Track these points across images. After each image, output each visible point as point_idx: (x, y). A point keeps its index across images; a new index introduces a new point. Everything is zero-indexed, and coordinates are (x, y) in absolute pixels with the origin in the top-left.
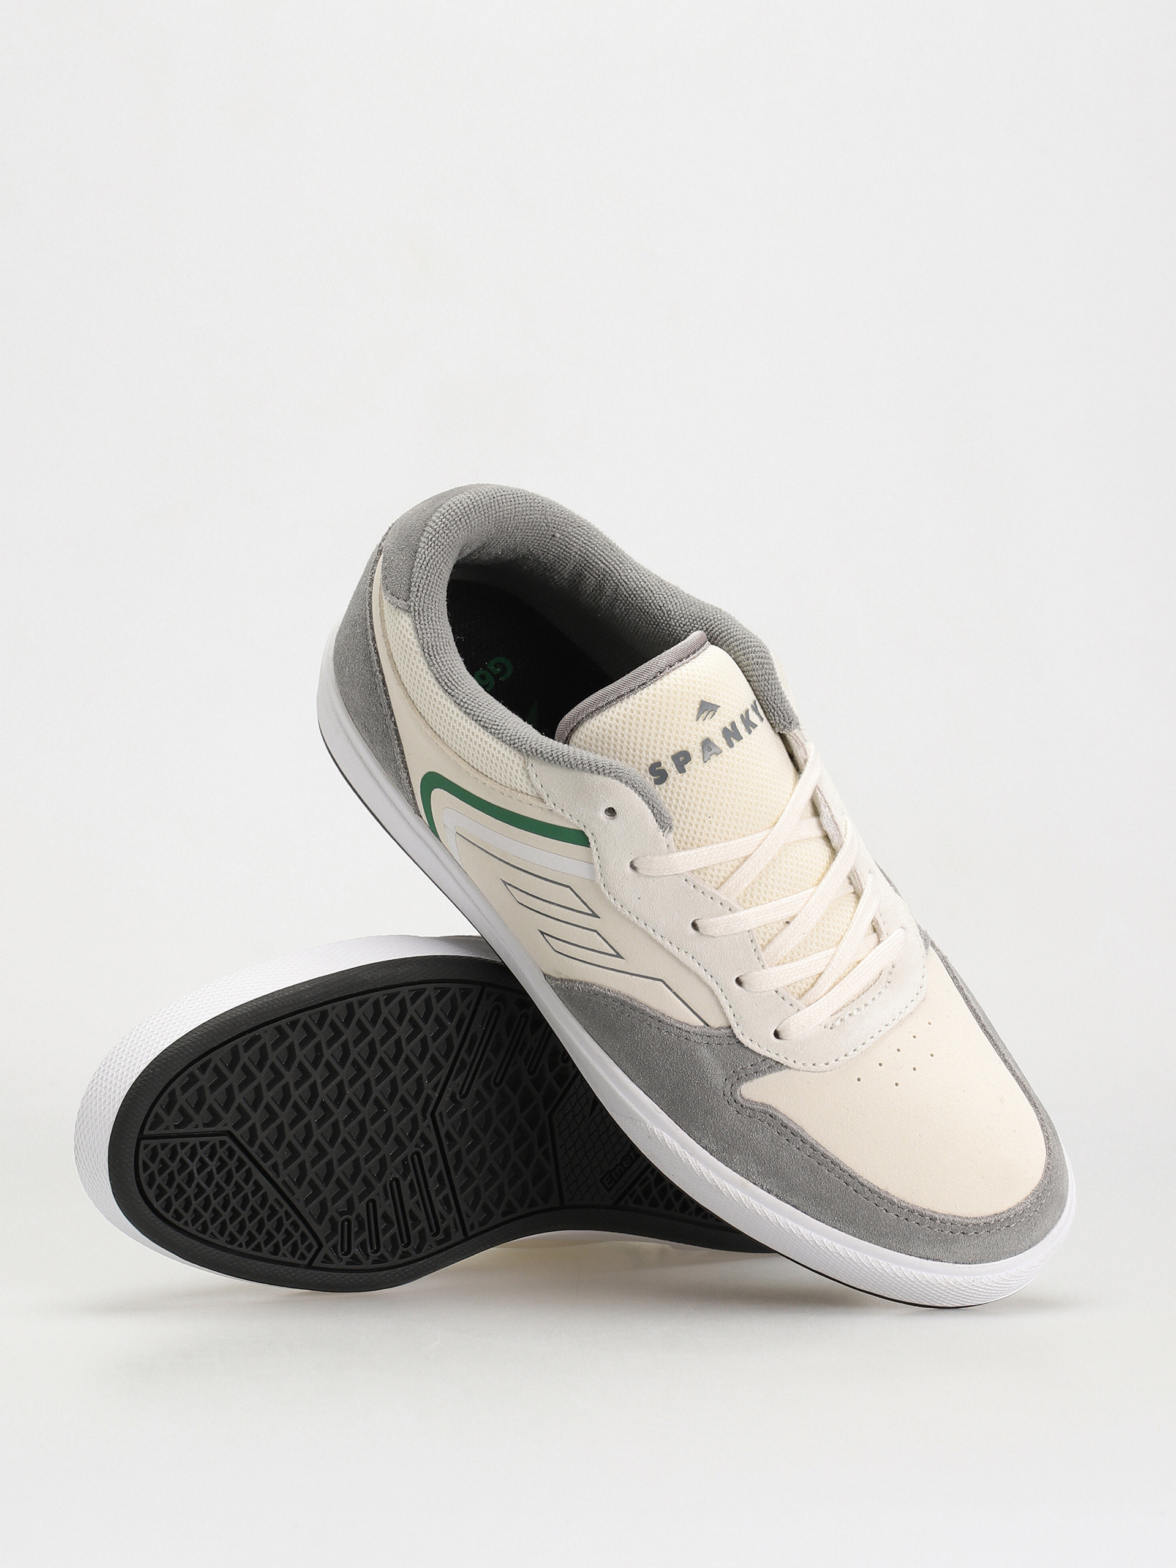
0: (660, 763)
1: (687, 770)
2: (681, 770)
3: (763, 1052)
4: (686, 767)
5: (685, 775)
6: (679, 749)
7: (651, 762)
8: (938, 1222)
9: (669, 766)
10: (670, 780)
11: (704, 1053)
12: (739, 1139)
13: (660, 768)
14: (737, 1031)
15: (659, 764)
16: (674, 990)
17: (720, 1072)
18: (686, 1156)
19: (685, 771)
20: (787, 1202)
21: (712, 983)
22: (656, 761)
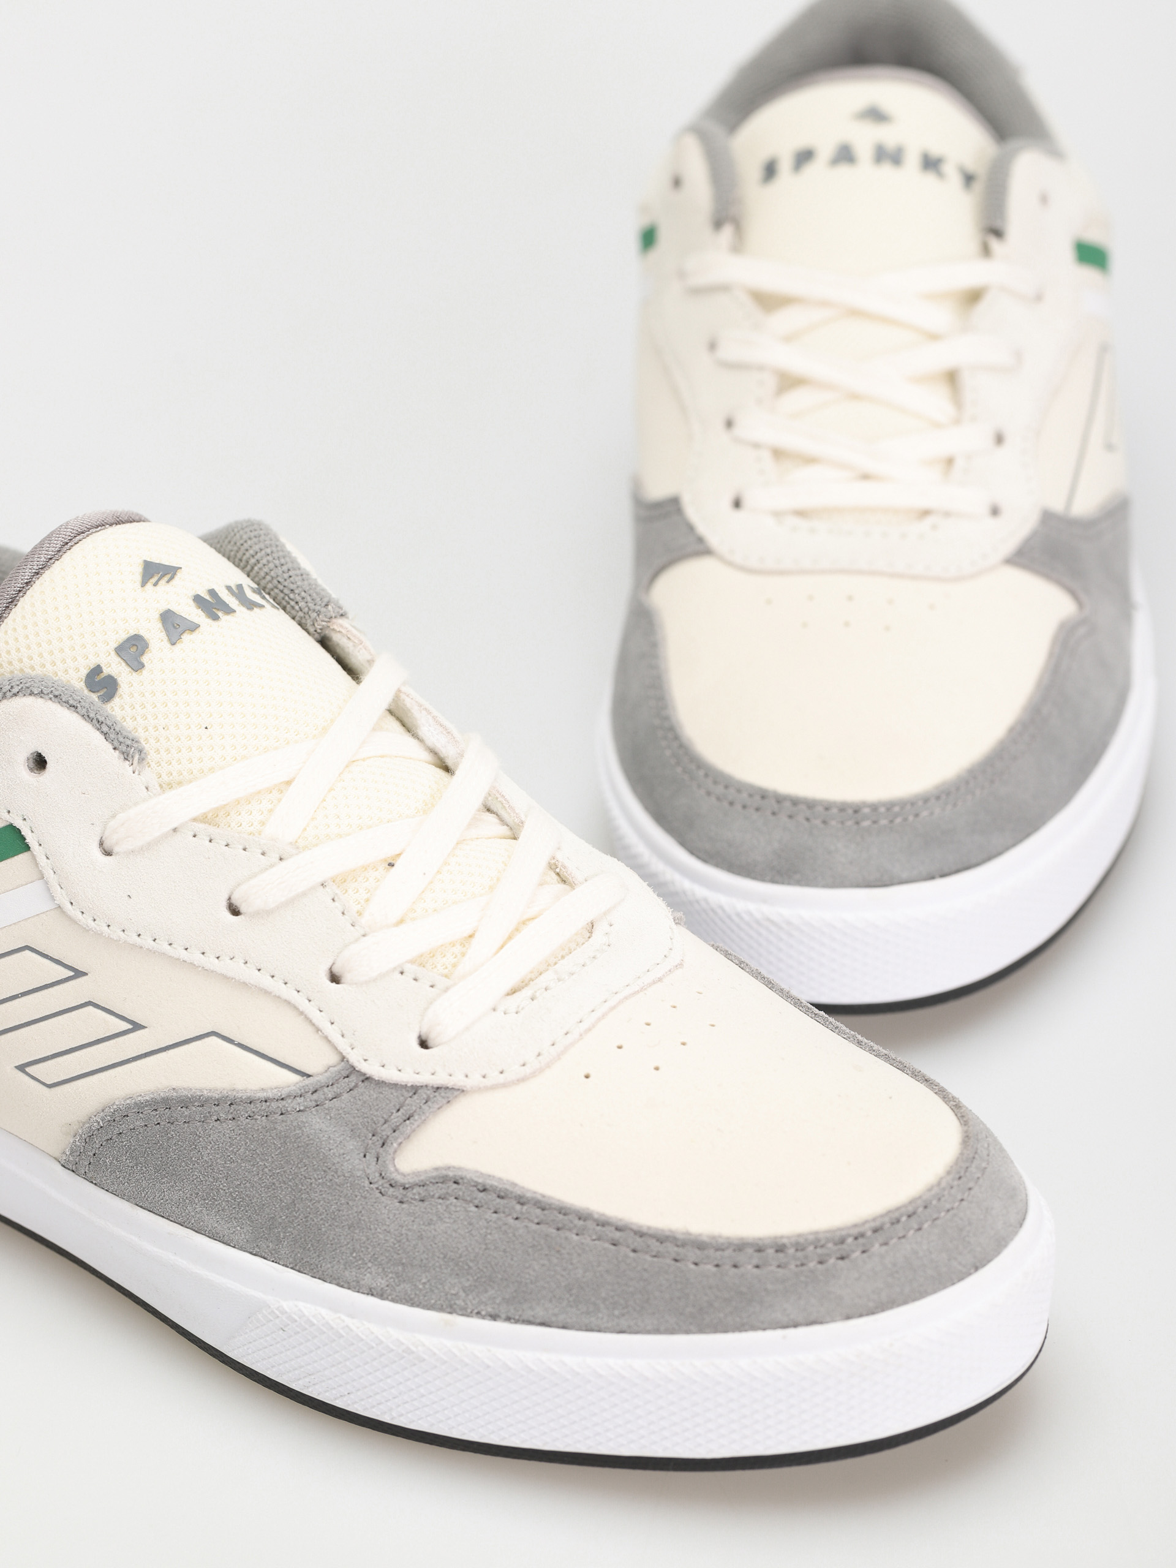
0: (99, 666)
1: (146, 664)
2: (137, 666)
3: (407, 1077)
4: (145, 659)
5: (145, 672)
6: (124, 636)
7: (84, 672)
8: (791, 1251)
9: (114, 667)
10: (123, 688)
11: (316, 1122)
12: (415, 1246)
13: (102, 676)
14: (355, 1059)
15: (97, 670)
16: (237, 1040)
17: (351, 1145)
18: (343, 1321)
19: (143, 666)
20: (529, 1322)
21: (288, 993)
22: (92, 667)
